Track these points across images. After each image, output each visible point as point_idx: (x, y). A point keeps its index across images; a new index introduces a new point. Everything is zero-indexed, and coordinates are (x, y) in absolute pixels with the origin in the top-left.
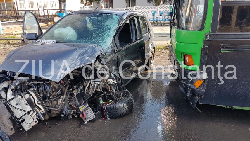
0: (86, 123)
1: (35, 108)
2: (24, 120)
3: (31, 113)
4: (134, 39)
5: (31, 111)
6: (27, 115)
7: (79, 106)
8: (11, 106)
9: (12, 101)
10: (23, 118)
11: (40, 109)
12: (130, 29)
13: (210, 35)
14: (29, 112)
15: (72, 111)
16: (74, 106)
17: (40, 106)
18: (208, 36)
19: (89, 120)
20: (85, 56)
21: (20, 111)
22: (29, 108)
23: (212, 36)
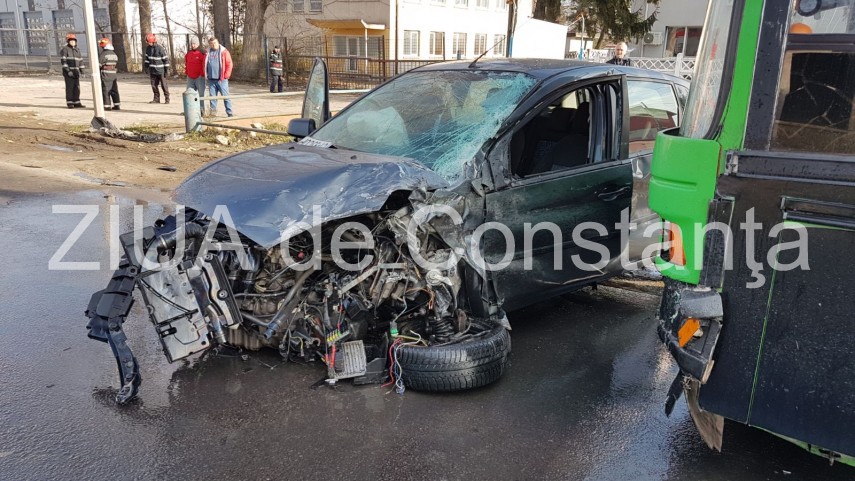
0: (332, 381)
1: (210, 307)
2: (173, 331)
3: (196, 317)
4: (599, 157)
5: (196, 311)
6: (185, 319)
7: (328, 331)
8: (149, 287)
9: (152, 276)
10: (173, 325)
11: (220, 312)
12: (588, 125)
13: (742, 158)
14: (189, 314)
15: (310, 342)
16: (317, 327)
17: (223, 305)
18: (735, 161)
19: (345, 376)
20: (362, 188)
21: (167, 306)
22: (191, 304)
23: (748, 160)
